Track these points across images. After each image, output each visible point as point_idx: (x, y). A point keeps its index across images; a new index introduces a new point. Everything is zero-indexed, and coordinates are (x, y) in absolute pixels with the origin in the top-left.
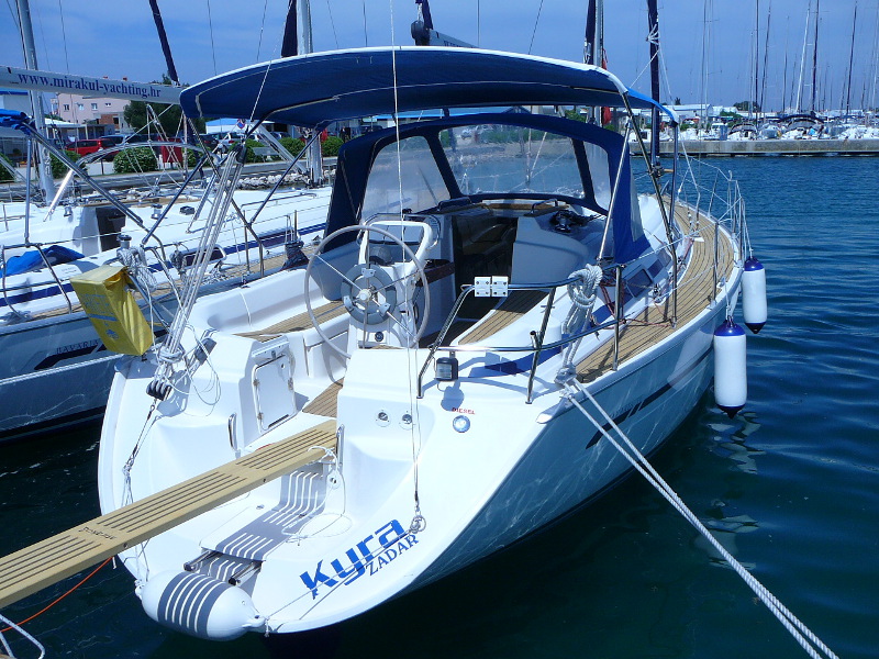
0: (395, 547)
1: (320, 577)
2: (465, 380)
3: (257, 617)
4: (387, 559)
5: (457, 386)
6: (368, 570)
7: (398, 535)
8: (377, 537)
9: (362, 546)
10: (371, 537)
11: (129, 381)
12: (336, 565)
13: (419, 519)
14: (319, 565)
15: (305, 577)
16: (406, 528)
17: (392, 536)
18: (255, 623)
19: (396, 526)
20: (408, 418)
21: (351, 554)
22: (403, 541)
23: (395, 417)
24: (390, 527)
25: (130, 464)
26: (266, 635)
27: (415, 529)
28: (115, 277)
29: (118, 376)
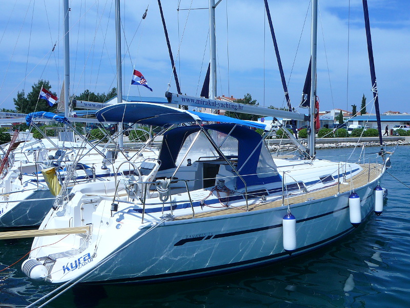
0: (87, 261)
1: (67, 268)
2: (126, 213)
3: (44, 275)
4: (84, 265)
5: (123, 214)
6: (78, 267)
8: (83, 258)
9: (79, 260)
12: (71, 264)
13: (95, 254)
14: (68, 264)
15: (63, 267)
17: (87, 258)
19: (89, 255)
20: (107, 223)
21: (76, 261)
22: (89, 260)
23: (105, 223)
24: (87, 255)
27: (94, 256)
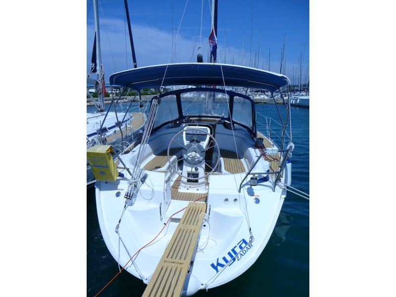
0: (245, 249)
1: (219, 264)
3: (202, 285)
4: (243, 254)
6: (237, 259)
7: (246, 244)
8: (238, 246)
9: (233, 250)
10: (236, 246)
11: (102, 192)
12: (224, 259)
13: (251, 237)
14: (218, 259)
15: (213, 265)
16: (248, 242)
17: (243, 245)
18: (202, 287)
19: (244, 241)
20: (235, 200)
21: (229, 254)
23: (231, 200)
24: (242, 242)
25: (118, 227)
26: (207, 291)
27: (251, 241)
28: (108, 150)
29: (97, 190)
